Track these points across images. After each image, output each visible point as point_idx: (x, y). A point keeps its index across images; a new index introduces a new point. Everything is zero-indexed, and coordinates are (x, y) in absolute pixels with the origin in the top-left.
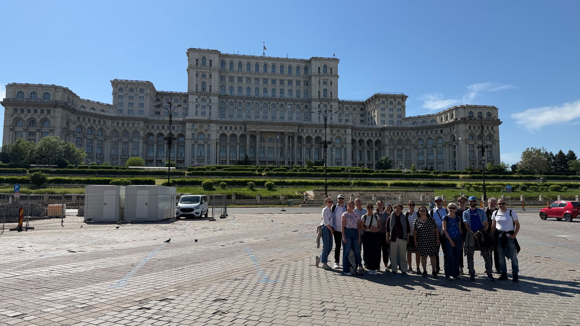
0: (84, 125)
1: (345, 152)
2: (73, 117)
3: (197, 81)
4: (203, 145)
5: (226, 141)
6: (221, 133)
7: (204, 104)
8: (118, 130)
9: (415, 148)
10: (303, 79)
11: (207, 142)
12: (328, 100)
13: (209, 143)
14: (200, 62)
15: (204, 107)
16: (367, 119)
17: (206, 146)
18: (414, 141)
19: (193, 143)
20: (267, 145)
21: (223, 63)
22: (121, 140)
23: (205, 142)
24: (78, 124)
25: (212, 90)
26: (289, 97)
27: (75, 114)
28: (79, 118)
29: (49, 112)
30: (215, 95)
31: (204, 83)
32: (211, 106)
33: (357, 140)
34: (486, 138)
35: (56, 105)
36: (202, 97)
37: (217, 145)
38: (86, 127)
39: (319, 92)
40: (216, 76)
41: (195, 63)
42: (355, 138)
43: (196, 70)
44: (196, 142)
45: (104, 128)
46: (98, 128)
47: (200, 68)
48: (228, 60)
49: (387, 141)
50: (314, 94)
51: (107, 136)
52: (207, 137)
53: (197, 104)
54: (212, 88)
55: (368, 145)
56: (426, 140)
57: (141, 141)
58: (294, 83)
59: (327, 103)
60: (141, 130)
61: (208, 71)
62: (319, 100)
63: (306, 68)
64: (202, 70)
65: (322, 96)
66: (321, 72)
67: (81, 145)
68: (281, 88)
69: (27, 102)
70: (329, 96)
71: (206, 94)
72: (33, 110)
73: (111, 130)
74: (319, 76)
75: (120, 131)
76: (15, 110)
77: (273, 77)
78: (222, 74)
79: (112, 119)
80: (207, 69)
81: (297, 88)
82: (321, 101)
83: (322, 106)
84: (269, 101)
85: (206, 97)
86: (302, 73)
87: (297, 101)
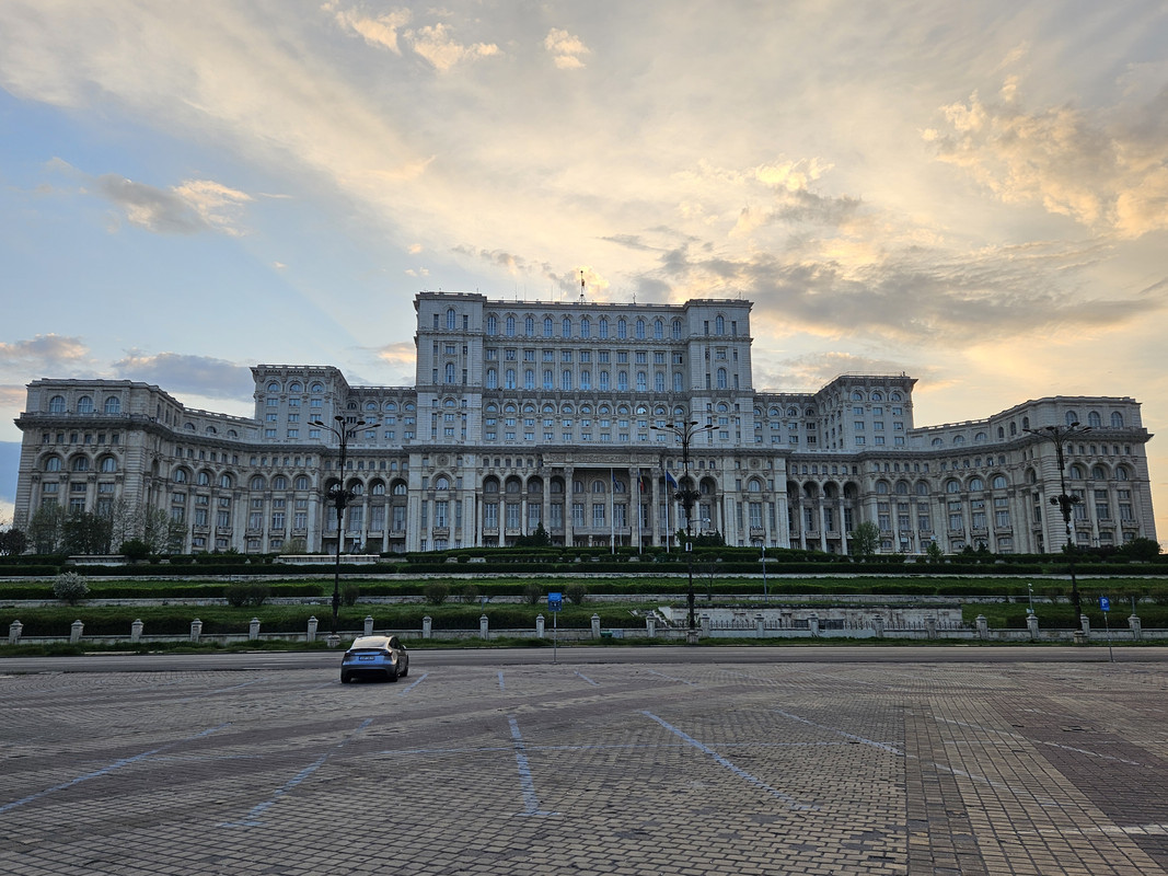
0: (192, 466)
1: (773, 512)
2: (167, 450)
3: (435, 362)
4: (447, 503)
5: (497, 492)
6: (486, 474)
7: (450, 410)
8: (264, 473)
9: (942, 500)
10: (670, 349)
11: (455, 495)
12: (727, 394)
13: (458, 498)
14: (442, 319)
15: (449, 417)
16: (824, 436)
17: (453, 504)
18: (937, 485)
19: (425, 498)
20: (590, 498)
21: (493, 319)
22: (271, 495)
23: (450, 495)
24: (178, 463)
25: (469, 381)
26: (641, 389)
27: (172, 441)
28: (179, 451)
29: (115, 438)
30: (474, 391)
31: (450, 365)
32: (465, 415)
33: (801, 484)
34: (1113, 474)
35: (131, 425)
36: (446, 394)
37: (477, 503)
38: (196, 471)
39: (708, 375)
40: (476, 348)
41: (432, 324)
42: (795, 479)
43: (434, 337)
44: (432, 496)
45: (235, 470)
46: (222, 470)
47: (442, 334)
48: (502, 313)
49: (871, 485)
50: (698, 381)
51: (242, 489)
52: (454, 485)
53: (435, 412)
54: (469, 375)
55: (828, 495)
56: (966, 481)
57: (313, 497)
58: (651, 357)
59: (727, 400)
60: (313, 472)
61: (460, 339)
62: (709, 393)
63: (677, 323)
64: (448, 338)
65: (714, 385)
66: (710, 331)
67: (183, 509)
68: (620, 368)
69: (69, 418)
70: (731, 384)
71: (454, 390)
72: (81, 436)
73: (248, 475)
74: (708, 340)
75: (268, 477)
76: (45, 436)
77: (602, 347)
78: (489, 345)
79: (252, 450)
80: (457, 335)
81: (657, 369)
82: (714, 395)
83: (715, 408)
84: (596, 398)
85: (454, 395)
86: (667, 333)
87: (657, 397)
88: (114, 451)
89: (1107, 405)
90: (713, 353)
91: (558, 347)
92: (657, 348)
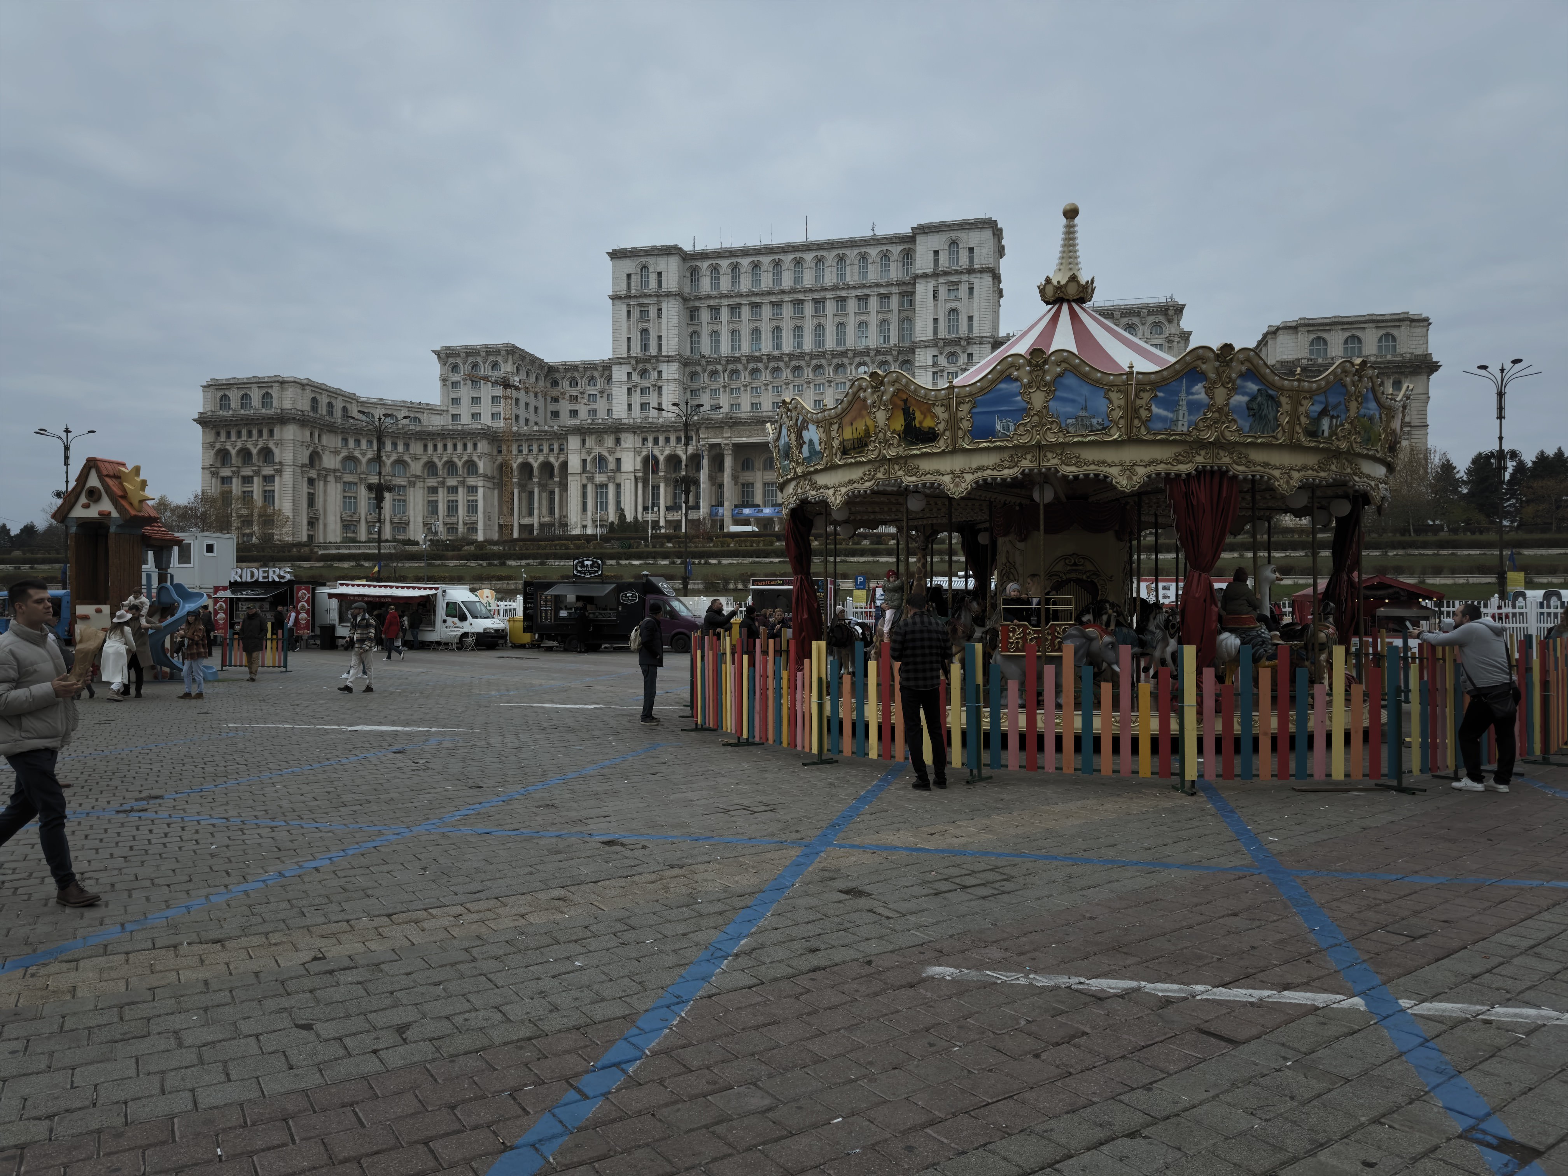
0: (359, 456)
2: (331, 441)
3: (629, 329)
4: (606, 485)
5: (657, 473)
6: (644, 453)
7: (645, 384)
8: (436, 461)
10: (896, 290)
11: (614, 478)
12: (957, 342)
13: (617, 481)
14: (635, 279)
15: (645, 391)
17: (611, 489)
19: (585, 482)
21: (694, 274)
22: (443, 483)
23: (609, 478)
24: (344, 453)
25: (664, 348)
26: (863, 344)
27: (336, 432)
28: (345, 440)
29: (271, 433)
30: (669, 359)
31: (644, 332)
32: (660, 388)
35: (282, 419)
36: (641, 366)
37: (636, 484)
39: (936, 320)
40: (672, 311)
41: (624, 285)
43: (627, 301)
44: (591, 479)
45: (407, 458)
47: (635, 297)
48: (704, 264)
50: (923, 331)
51: (416, 476)
52: (613, 466)
53: (630, 385)
54: (664, 342)
57: (480, 484)
58: (874, 303)
59: (958, 349)
60: (480, 458)
61: (654, 300)
62: (934, 342)
63: (908, 256)
64: (642, 301)
65: (942, 333)
66: (941, 262)
67: (355, 498)
68: (838, 319)
69: (233, 416)
70: (963, 331)
71: (648, 360)
72: (244, 432)
73: (422, 462)
74: (936, 275)
75: (440, 464)
76: (218, 434)
77: (817, 295)
78: (692, 304)
79: (427, 437)
80: (650, 296)
81: (881, 317)
82: (941, 344)
83: (942, 361)
84: (807, 358)
85: (649, 366)
86: (895, 273)
87: (878, 352)
88: (271, 446)
89: (1374, 325)
90: (943, 291)
91: (766, 300)
92: (882, 290)
